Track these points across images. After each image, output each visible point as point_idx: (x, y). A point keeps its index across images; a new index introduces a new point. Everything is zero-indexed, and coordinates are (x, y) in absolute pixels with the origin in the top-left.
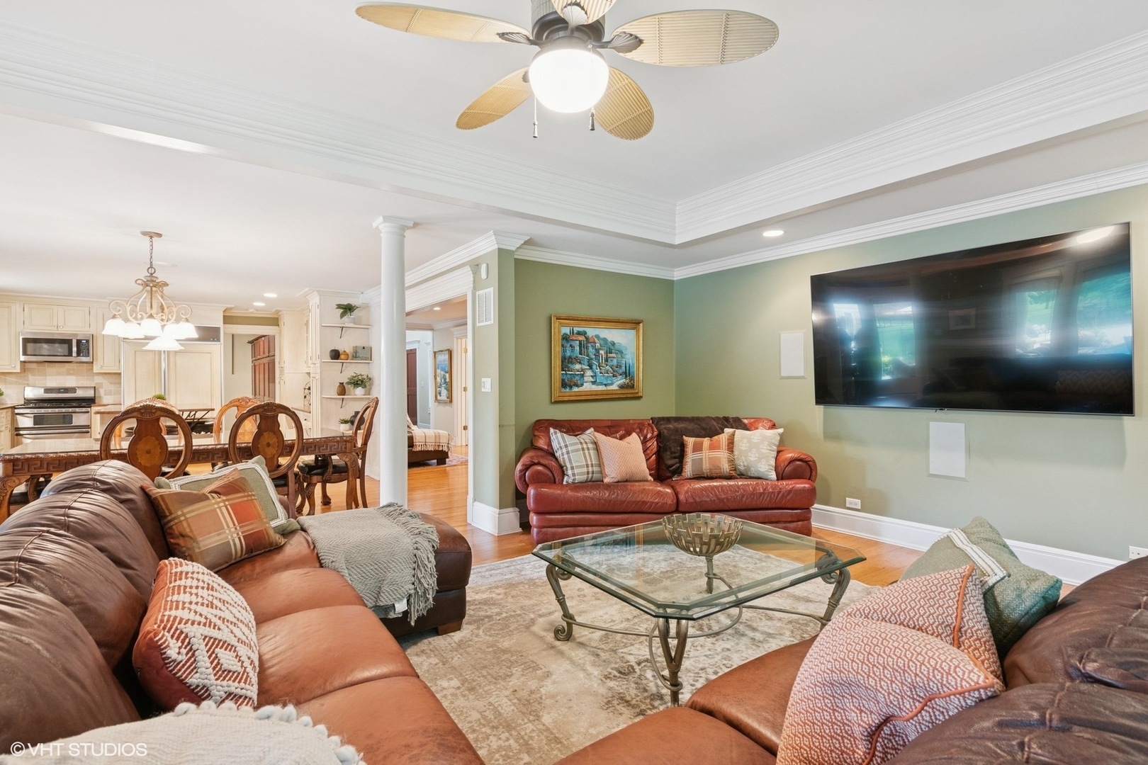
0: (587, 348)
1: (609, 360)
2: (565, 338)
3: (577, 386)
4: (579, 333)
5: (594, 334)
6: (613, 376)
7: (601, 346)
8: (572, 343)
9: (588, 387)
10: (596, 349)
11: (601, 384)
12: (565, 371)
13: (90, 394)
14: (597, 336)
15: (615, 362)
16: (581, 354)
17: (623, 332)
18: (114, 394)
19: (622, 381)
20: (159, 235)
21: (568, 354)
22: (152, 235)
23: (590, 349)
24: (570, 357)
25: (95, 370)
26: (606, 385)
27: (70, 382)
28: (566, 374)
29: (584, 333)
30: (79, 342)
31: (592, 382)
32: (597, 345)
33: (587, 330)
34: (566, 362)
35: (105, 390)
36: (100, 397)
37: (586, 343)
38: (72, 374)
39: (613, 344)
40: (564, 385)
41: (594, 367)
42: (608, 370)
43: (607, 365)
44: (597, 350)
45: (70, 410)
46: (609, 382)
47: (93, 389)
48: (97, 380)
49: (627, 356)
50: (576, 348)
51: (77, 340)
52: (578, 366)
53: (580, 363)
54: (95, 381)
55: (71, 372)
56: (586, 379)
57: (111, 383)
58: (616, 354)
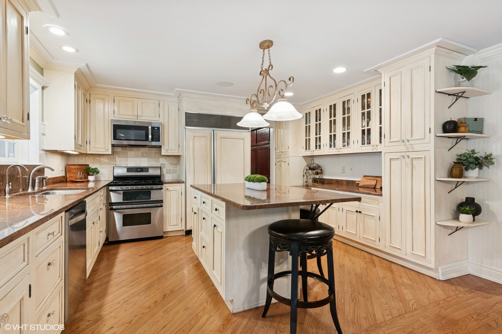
13: (157, 172)
18: (173, 173)
25: (163, 153)
27: (143, 162)
30: (153, 128)
35: (167, 170)
36: (163, 175)
38: (145, 157)
45: (149, 187)
47: (159, 169)
48: (162, 161)
51: (152, 127)
54: (160, 162)
55: (145, 155)
57: (171, 164)
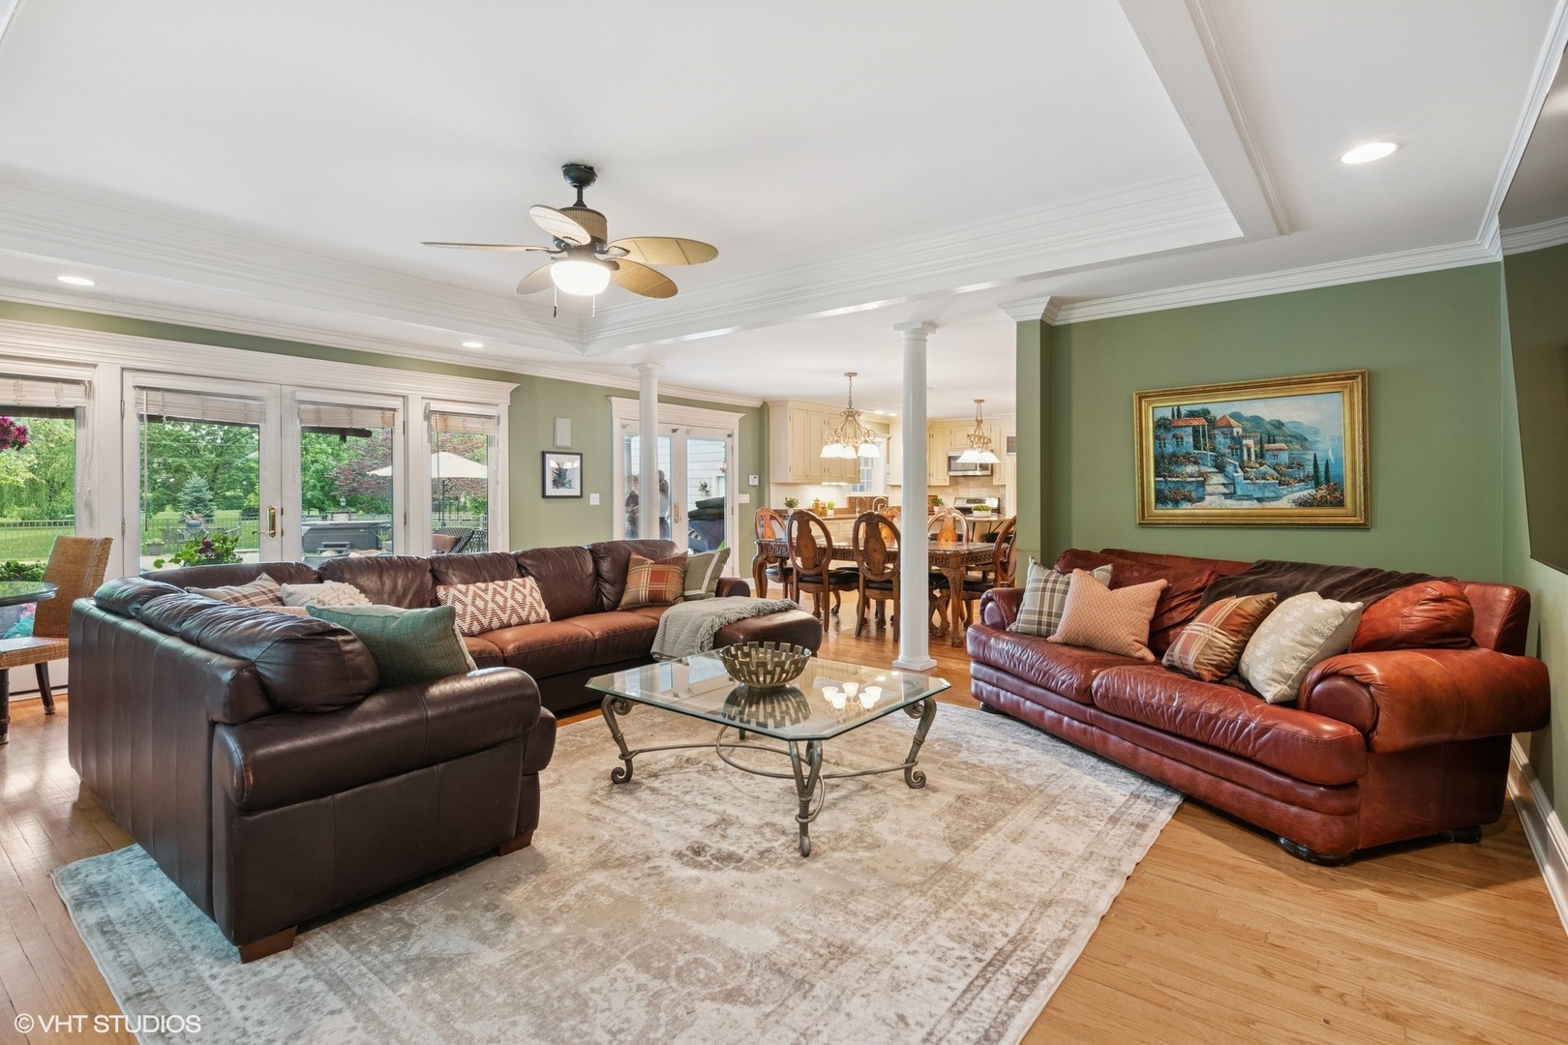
0: (1212, 437)
1: (1268, 455)
2: (1162, 425)
3: (1190, 500)
4: (1192, 414)
5: (1229, 412)
6: (1280, 484)
7: (1244, 430)
8: (1178, 432)
9: (1214, 503)
10: (1233, 438)
11: (1249, 498)
12: (1164, 477)
14: (1237, 416)
15: (1284, 458)
16: (1196, 447)
17: (1307, 401)
19: (1306, 493)
20: (855, 374)
21: (1169, 449)
22: (851, 375)
23: (1220, 439)
24: (1174, 455)
26: (1260, 500)
27: (983, 493)
28: (1166, 482)
29: (1205, 413)
31: (1224, 494)
32: (1235, 430)
33: (1209, 407)
34: (1165, 464)
37: (1206, 428)
38: (985, 487)
39: (1279, 425)
40: (1161, 499)
41: (1230, 469)
42: (1265, 473)
43: (1261, 465)
44: (1237, 442)
46: (1268, 494)
49: (1320, 446)
50: (1185, 439)
52: (1190, 469)
53: (1196, 463)
55: (984, 485)
56: (1209, 489)
58: (1286, 442)
